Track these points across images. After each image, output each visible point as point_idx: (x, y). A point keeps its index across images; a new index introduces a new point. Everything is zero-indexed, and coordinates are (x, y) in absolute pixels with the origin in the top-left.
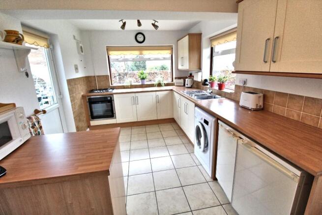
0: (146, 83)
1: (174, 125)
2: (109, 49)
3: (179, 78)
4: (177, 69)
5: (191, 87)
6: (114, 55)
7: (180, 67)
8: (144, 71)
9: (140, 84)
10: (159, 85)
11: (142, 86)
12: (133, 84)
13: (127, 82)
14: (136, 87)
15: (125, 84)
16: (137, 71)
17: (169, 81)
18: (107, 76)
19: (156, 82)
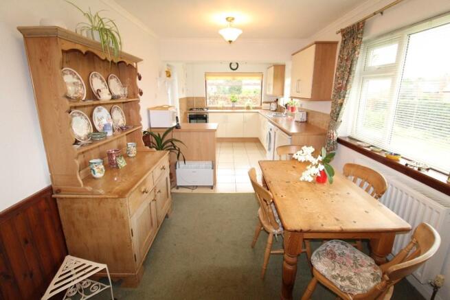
0: (236, 106)
1: (258, 144)
2: (206, 74)
3: (267, 103)
4: (266, 95)
5: (275, 111)
6: (210, 80)
7: (268, 93)
8: (236, 95)
9: (231, 106)
10: (248, 108)
11: (232, 108)
12: (226, 106)
13: (220, 103)
14: (227, 108)
15: (218, 106)
16: (230, 95)
17: (258, 105)
18: (203, 98)
19: (245, 106)
